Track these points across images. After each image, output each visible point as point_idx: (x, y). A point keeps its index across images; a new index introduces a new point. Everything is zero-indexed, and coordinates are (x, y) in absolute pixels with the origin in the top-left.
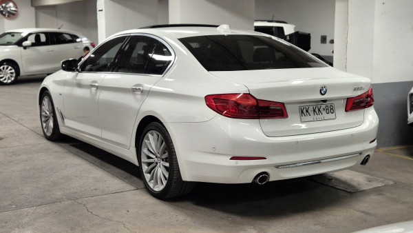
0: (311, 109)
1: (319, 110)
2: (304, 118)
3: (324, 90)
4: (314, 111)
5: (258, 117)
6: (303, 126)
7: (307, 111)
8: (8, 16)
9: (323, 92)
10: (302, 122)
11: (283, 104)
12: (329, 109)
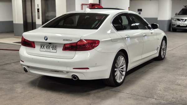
1: (49, 47)
3: (46, 38)
7: (44, 47)
10: (40, 51)
12: (54, 48)
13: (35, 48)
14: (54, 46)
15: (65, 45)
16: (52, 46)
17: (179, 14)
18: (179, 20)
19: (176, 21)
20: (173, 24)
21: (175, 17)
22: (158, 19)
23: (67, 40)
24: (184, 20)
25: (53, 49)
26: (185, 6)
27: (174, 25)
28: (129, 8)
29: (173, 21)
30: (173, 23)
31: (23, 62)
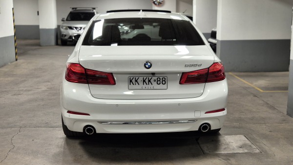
0: (140, 80)
1: (149, 81)
2: (132, 86)
3: (149, 64)
4: (144, 81)
5: (88, 83)
6: (130, 93)
7: (136, 81)
8: (158, 5)
9: (147, 66)
10: (130, 89)
11: (111, 74)
12: (161, 80)
13: (115, 84)
14: (161, 78)
15: (183, 74)
16: (155, 78)
17: (67, 20)
18: (71, 28)
19: (66, 29)
20: (63, 35)
21: (63, 23)
22: (41, 27)
23: (192, 65)
24: (78, 28)
25: (159, 83)
26: (73, 9)
27: (65, 35)
28: (13, 9)
29: (62, 30)
30: (63, 33)
31: (88, 115)
